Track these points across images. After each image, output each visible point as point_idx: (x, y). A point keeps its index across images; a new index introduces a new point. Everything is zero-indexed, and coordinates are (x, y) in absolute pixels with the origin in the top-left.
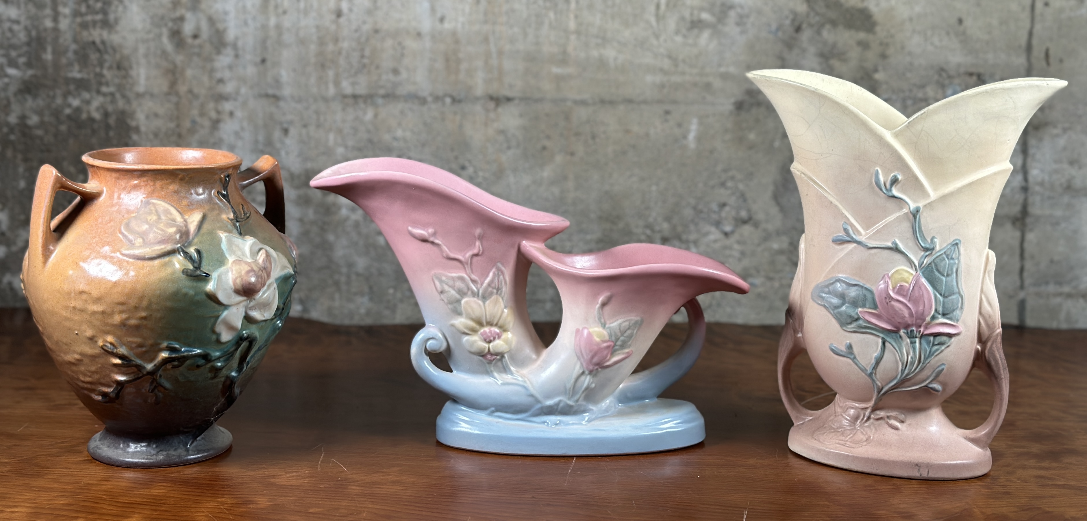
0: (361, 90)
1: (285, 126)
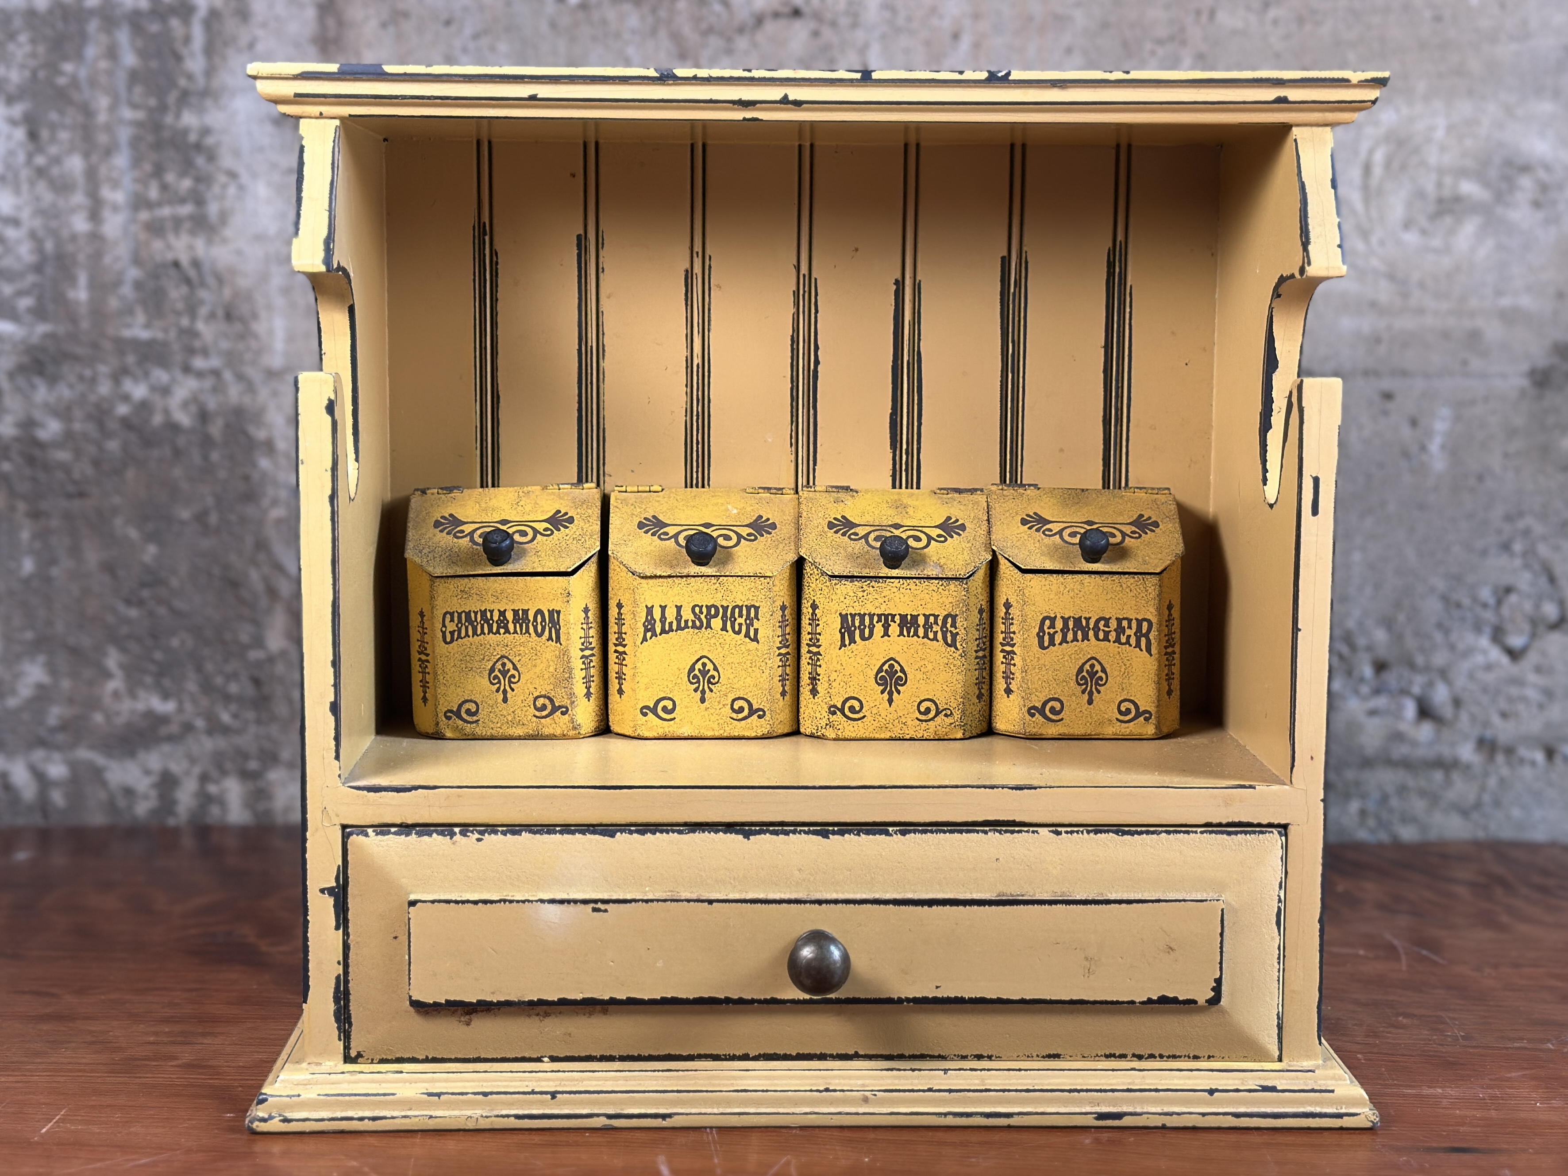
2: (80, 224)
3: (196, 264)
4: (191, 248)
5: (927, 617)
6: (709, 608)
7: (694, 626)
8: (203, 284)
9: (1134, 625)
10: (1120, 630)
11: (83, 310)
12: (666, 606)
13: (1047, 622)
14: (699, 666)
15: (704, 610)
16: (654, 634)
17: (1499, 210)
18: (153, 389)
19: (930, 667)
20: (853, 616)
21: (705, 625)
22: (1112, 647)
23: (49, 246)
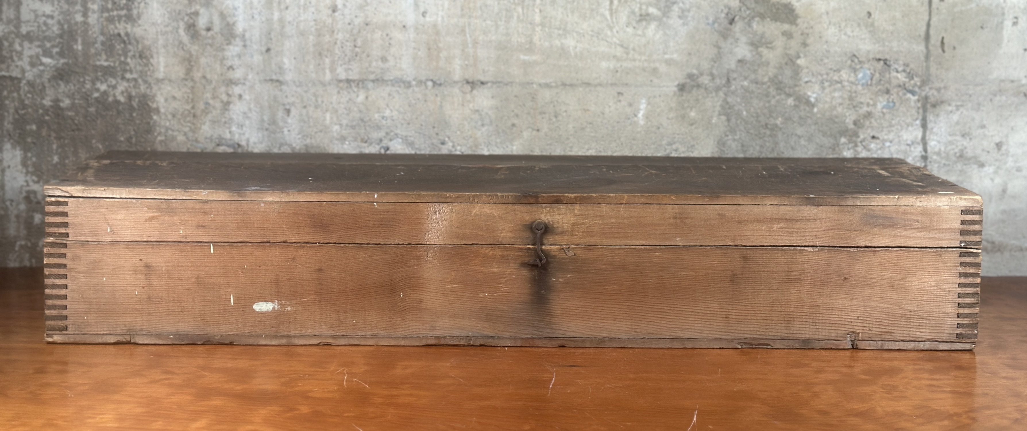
0: (353, 76)
1: (288, 107)
2: (79, 18)
3: (127, 34)
4: (125, 28)
8: (130, 43)
11: (80, 53)
17: (665, 19)
18: (109, 86)
23: (66, 26)
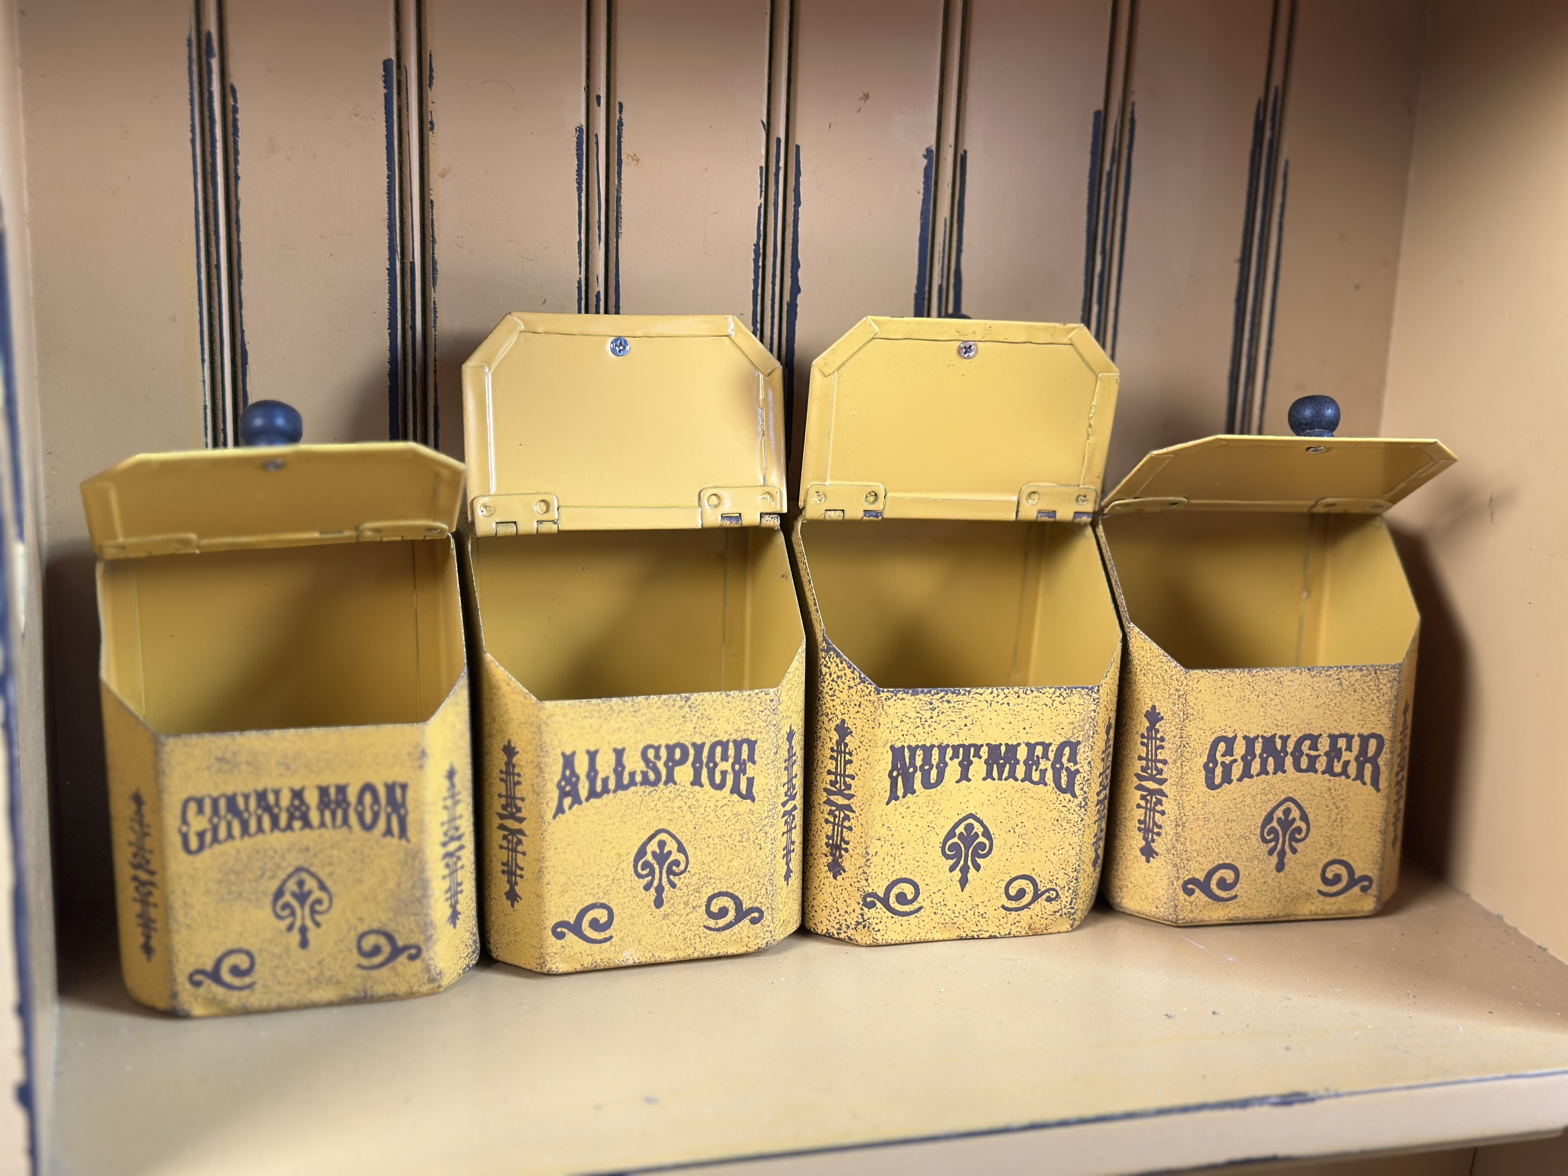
5: (1031, 747)
6: (670, 749)
7: (645, 781)
9: (1356, 743)
10: (1334, 753)
12: (596, 752)
13: (1222, 747)
14: (653, 847)
15: (663, 753)
16: (577, 800)
19: (1030, 826)
20: (913, 750)
21: (664, 778)
22: (1319, 780)
